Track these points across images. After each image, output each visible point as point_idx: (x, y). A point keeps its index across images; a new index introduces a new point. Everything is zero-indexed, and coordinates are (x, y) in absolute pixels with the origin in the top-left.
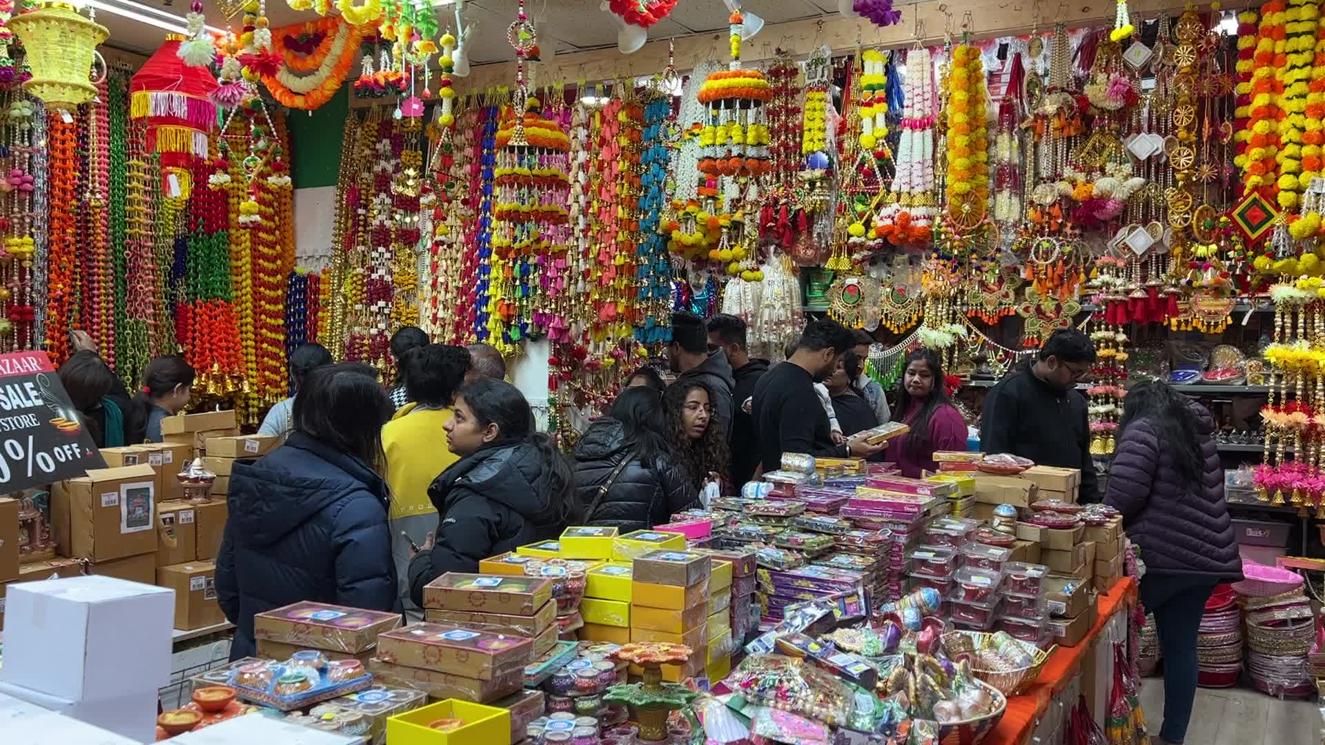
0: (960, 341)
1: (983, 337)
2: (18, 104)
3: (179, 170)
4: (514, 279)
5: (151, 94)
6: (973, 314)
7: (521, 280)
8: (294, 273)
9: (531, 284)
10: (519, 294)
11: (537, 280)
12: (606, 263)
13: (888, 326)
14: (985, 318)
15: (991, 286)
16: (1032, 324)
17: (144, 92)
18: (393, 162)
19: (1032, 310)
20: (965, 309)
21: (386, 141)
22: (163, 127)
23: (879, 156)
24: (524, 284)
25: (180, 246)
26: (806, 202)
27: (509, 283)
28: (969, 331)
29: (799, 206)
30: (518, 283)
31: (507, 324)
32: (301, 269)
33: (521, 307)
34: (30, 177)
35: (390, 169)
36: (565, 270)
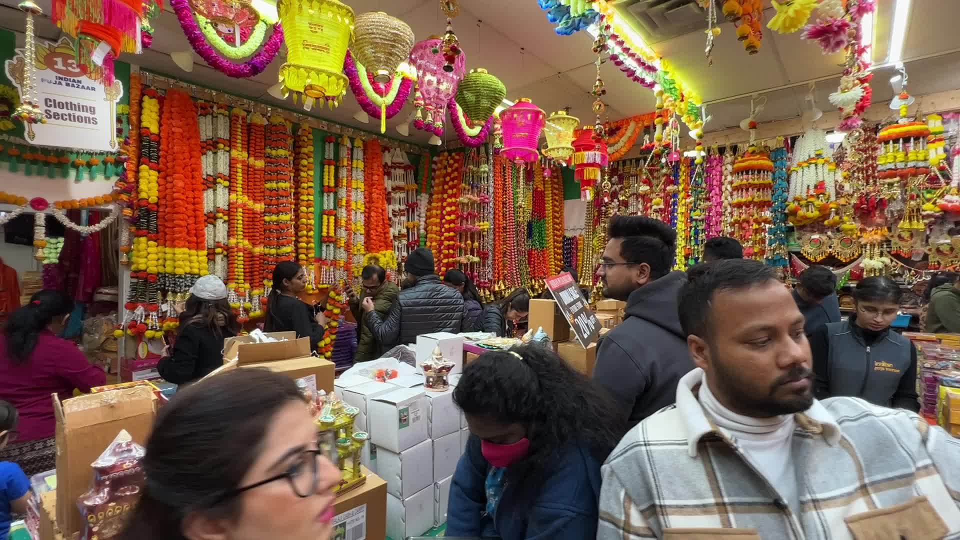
0: (886, 266)
1: (900, 264)
2: (483, 166)
3: (590, 188)
4: (691, 237)
5: (586, 153)
6: (895, 252)
7: (695, 238)
8: (565, 237)
9: (700, 239)
10: (693, 243)
11: (704, 237)
12: (747, 228)
13: (839, 258)
14: (903, 255)
15: (906, 238)
16: (934, 257)
17: (582, 152)
18: (620, 186)
19: (934, 250)
20: (888, 250)
21: (616, 177)
22: (587, 168)
23: (942, 169)
24: (696, 239)
25: (530, 225)
26: (885, 194)
27: (688, 239)
28: (892, 261)
29: (882, 197)
30: (692, 238)
31: (687, 257)
32: (569, 234)
33: (694, 249)
34: (487, 196)
35: (618, 189)
36: (720, 232)
